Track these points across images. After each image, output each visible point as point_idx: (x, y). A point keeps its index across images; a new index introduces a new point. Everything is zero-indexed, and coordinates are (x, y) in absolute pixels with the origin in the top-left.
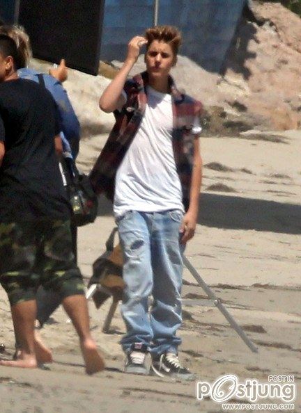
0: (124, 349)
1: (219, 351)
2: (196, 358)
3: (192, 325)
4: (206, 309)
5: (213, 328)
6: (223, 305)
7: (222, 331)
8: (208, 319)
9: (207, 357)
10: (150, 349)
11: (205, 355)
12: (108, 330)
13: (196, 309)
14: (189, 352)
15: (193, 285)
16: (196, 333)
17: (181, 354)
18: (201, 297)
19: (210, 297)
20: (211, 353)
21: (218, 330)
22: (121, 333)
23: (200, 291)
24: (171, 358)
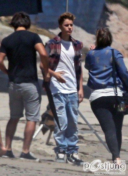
0: (56, 152)
1: (95, 152)
2: (86, 155)
3: (84, 141)
4: (90, 134)
5: (93, 142)
6: (97, 133)
7: (96, 144)
8: (91, 139)
9: (90, 155)
10: (66, 152)
11: (89, 154)
12: (48, 144)
13: (85, 135)
14: (83, 153)
15: (84, 124)
16: (85, 145)
17: (79, 154)
18: (88, 130)
19: (91, 129)
20: (92, 153)
21: (95, 144)
22: (54, 145)
23: (87, 127)
24: (75, 156)
